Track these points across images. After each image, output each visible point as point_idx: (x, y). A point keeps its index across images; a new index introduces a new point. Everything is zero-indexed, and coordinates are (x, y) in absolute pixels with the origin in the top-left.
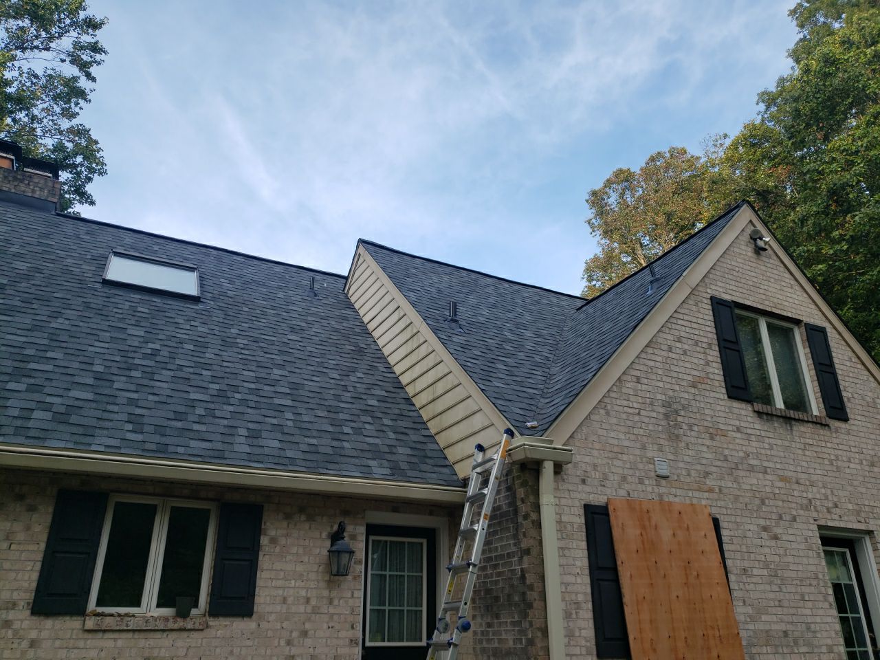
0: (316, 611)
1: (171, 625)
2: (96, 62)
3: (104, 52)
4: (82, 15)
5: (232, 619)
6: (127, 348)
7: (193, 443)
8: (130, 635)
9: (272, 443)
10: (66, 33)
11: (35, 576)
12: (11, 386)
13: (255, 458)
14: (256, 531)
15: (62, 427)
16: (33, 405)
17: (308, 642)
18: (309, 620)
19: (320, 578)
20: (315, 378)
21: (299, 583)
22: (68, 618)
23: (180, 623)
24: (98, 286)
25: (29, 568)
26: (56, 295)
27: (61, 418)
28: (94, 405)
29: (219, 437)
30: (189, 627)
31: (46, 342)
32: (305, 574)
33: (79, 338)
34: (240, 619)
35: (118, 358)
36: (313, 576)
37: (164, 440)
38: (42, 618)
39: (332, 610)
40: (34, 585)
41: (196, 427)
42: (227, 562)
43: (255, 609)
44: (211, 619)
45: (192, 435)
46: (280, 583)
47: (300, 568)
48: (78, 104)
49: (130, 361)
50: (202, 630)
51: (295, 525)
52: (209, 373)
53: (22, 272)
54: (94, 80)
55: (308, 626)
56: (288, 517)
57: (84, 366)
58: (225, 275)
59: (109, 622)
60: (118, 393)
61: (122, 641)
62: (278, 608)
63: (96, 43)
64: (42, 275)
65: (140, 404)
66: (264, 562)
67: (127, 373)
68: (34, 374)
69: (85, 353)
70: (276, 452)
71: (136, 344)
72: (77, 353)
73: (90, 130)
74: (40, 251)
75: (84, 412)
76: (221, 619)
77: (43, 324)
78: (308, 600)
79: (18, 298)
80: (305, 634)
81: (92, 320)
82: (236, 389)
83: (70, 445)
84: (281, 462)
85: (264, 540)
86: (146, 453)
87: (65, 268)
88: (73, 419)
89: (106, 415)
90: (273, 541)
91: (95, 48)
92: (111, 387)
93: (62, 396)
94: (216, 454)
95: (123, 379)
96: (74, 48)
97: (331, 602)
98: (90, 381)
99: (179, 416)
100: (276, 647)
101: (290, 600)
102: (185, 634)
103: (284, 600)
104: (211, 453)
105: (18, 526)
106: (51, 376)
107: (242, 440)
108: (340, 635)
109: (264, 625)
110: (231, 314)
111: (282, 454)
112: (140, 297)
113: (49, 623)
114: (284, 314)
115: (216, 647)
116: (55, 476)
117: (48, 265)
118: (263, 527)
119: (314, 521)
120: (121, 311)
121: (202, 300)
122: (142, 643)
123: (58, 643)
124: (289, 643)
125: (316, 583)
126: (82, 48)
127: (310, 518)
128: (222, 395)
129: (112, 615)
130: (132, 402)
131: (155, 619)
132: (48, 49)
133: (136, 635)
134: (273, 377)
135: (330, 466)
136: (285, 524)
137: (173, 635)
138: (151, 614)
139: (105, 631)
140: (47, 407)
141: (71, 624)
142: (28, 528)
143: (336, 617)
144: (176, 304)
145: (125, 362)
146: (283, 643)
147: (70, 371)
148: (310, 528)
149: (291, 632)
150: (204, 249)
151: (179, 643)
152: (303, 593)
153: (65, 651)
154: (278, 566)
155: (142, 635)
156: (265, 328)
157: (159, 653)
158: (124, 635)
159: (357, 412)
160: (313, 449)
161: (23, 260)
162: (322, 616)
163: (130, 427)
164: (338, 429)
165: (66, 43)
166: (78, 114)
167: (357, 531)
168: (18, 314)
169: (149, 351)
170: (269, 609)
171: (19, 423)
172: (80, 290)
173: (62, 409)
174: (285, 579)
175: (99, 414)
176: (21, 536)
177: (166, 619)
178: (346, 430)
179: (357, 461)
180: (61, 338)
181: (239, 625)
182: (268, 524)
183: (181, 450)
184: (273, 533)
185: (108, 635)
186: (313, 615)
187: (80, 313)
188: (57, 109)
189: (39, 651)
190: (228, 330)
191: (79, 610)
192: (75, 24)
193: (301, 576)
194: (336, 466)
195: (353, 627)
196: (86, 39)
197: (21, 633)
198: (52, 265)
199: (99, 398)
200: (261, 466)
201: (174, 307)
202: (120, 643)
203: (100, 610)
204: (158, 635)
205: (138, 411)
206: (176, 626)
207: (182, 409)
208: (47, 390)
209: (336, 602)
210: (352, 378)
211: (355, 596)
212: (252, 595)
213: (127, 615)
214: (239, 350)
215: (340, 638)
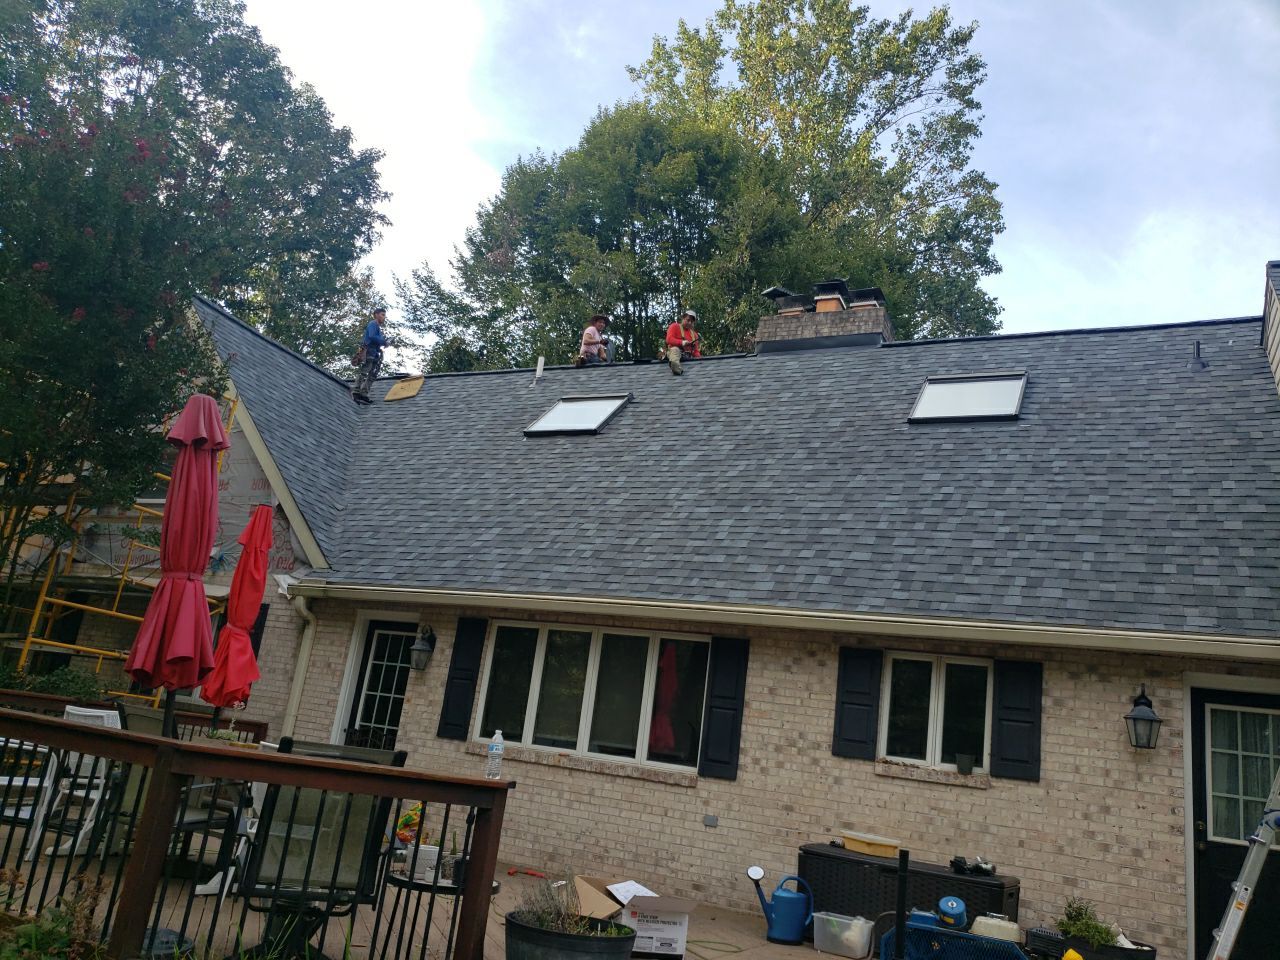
0: (1119, 786)
1: (952, 780)
2: (977, 81)
3: (981, 66)
4: (948, 33)
5: (1016, 782)
6: (917, 497)
7: (960, 598)
8: (916, 784)
9: (1052, 593)
10: (934, 65)
11: (832, 722)
12: (804, 554)
13: (1024, 611)
14: (1036, 691)
15: (837, 590)
16: (816, 570)
17: (1111, 819)
18: (1111, 795)
19: (1122, 748)
20: (1148, 501)
21: (1094, 752)
22: (861, 762)
23: (961, 780)
24: (905, 428)
25: (826, 716)
26: (861, 449)
27: (837, 582)
28: (869, 565)
29: (990, 590)
30: (970, 785)
31: (839, 504)
32: (1101, 742)
33: (871, 494)
34: (1025, 783)
35: (905, 511)
36: (1112, 746)
37: (930, 597)
38: (841, 759)
39: (1141, 788)
40: (832, 730)
41: (967, 580)
42: (1005, 723)
43: (1042, 774)
44: (994, 779)
45: (961, 589)
46: (1070, 750)
47: (1094, 735)
48: (968, 144)
49: (917, 512)
50: (985, 789)
51: (1085, 686)
52: (1002, 513)
53: (834, 430)
54: (978, 106)
55: (1109, 801)
56: (1074, 676)
57: (870, 525)
58: (1068, 371)
59: (895, 771)
60: (896, 550)
61: (909, 789)
62: (1070, 777)
63: (971, 59)
64: (853, 429)
65: (915, 560)
66: (1048, 724)
67: (909, 526)
68: (824, 539)
69: (874, 511)
70: (1054, 603)
71: (928, 491)
72: (867, 511)
73: (983, 174)
74: (856, 400)
75: (861, 573)
76: (1005, 781)
77: (843, 485)
78: (1107, 773)
79: (826, 461)
80: (1106, 810)
81: (890, 471)
82: (1029, 528)
83: (839, 607)
84: (1057, 614)
85: (1046, 702)
86: (909, 610)
87: (877, 413)
88: (848, 582)
89: (879, 575)
90: (1058, 703)
91: (972, 66)
92: (890, 545)
93: (842, 559)
94: (981, 609)
95: (905, 534)
96: (950, 77)
97: (1139, 777)
98: (871, 541)
99: (953, 569)
100: (1071, 819)
101: (1084, 770)
102: (969, 791)
103: (1077, 770)
104: (976, 608)
105: (814, 679)
106: (837, 539)
107: (1017, 591)
108: (1155, 819)
109: (1054, 793)
110: (1057, 427)
111: (1062, 604)
112: (947, 430)
113: (847, 764)
114: (1137, 409)
115: (1001, 808)
116: (836, 635)
117: (860, 414)
118: (1044, 686)
119: (1109, 682)
120: (922, 453)
121: (1023, 416)
122: (927, 793)
123: (856, 783)
124: (1086, 816)
125: (1117, 753)
126: (957, 73)
127: (1104, 679)
128: (1011, 540)
129: (897, 764)
130: (908, 559)
131: (937, 772)
132: (919, 95)
133: (922, 785)
134: (1086, 506)
135: (1122, 617)
136: (1071, 684)
137: (957, 791)
138: (933, 767)
139: (893, 778)
140: (825, 570)
141: (864, 768)
142: (821, 681)
143: (1148, 797)
144: (988, 429)
145: (912, 514)
146: (1078, 815)
147: (854, 533)
148: (1105, 690)
149: (1088, 805)
150: (1050, 338)
151: (963, 799)
152: (1101, 763)
153: (862, 791)
154: (1066, 730)
155: (927, 786)
156: (1100, 439)
157: (944, 804)
158: (911, 784)
159: (1196, 542)
160: (1107, 597)
161: (839, 415)
162: (1130, 793)
163: (898, 585)
164: (1156, 569)
165: (939, 77)
166: (968, 158)
167: (1172, 696)
168: (822, 479)
169: (940, 497)
170: (1058, 777)
171: (802, 588)
172: (885, 437)
173: (839, 572)
174: (1075, 745)
175: (871, 574)
176: (816, 688)
177: (947, 774)
178: (1167, 569)
179: (1166, 610)
180: (855, 498)
181: (1024, 789)
182: (1050, 683)
183: (944, 606)
184: (1057, 694)
185: (897, 782)
186: (1116, 791)
187: (879, 466)
188: (946, 163)
189: (842, 787)
190: (1044, 452)
191: (870, 756)
192: (941, 50)
193: (1095, 745)
194: (1131, 617)
195: (1173, 812)
196: (959, 59)
197: (827, 770)
198: (864, 413)
199: (876, 557)
200: (1030, 620)
201: (985, 435)
202: (907, 790)
203: (889, 758)
204: (942, 788)
205: (911, 567)
206: (957, 782)
207: (957, 560)
208: (832, 555)
209: (1146, 779)
210: (1211, 492)
211: (1174, 774)
212: (1037, 760)
213: (913, 766)
214: (1051, 477)
215: (1155, 822)
